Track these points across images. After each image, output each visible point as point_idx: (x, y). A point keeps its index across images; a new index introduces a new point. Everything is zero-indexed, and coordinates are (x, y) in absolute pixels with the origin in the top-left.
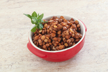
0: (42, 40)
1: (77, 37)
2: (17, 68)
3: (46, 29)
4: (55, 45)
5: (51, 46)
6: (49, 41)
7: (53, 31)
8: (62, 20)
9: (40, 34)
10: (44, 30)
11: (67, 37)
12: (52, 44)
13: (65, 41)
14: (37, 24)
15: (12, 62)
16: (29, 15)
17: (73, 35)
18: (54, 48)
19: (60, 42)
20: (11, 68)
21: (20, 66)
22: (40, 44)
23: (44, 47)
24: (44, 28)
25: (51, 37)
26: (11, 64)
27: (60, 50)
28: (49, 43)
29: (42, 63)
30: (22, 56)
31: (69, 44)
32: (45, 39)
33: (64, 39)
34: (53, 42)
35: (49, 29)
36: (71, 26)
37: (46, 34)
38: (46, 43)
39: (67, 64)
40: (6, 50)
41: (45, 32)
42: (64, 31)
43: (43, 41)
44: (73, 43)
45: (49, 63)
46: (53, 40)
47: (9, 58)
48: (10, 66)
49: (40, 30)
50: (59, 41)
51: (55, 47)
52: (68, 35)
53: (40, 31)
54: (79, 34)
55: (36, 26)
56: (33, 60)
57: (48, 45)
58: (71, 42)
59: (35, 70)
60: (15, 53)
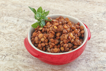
0: (39, 38)
1: (76, 44)
2: (10, 60)
3: (47, 28)
4: (51, 46)
5: (47, 47)
6: (45, 41)
7: (52, 31)
8: (66, 22)
9: (39, 32)
10: (45, 28)
11: (65, 41)
12: (48, 45)
13: (62, 45)
14: (39, 20)
15: (7, 53)
16: (35, 9)
17: (73, 40)
18: (48, 49)
19: (57, 45)
20: (4, 59)
21: (13, 59)
22: (36, 42)
23: (39, 45)
24: (45, 26)
25: (49, 38)
26: (6, 55)
27: (54, 53)
28: (46, 43)
29: (36, 61)
30: (19, 50)
31: (65, 49)
32: (42, 38)
33: (61, 42)
34: (50, 43)
35: (49, 28)
36: (73, 30)
37: (45, 33)
38: (42, 42)
39: (60, 69)
40: (6, 39)
41: (45, 30)
42: (63, 35)
43: (40, 40)
44: (70, 49)
45: (43, 63)
46: (50, 41)
47: (6, 48)
48: (4, 57)
49: (41, 27)
50: (56, 43)
51: (50, 49)
52: (66, 39)
53: (41, 29)
54: (79, 41)
55: (38, 22)
56: (28, 56)
57: (43, 44)
58: (68, 47)
59: (27, 67)
60: (13, 44)
